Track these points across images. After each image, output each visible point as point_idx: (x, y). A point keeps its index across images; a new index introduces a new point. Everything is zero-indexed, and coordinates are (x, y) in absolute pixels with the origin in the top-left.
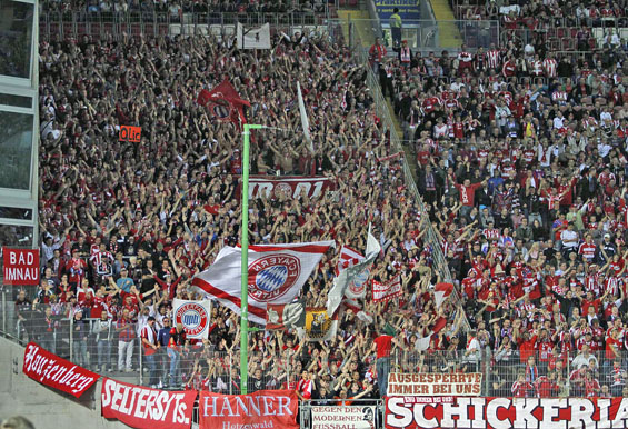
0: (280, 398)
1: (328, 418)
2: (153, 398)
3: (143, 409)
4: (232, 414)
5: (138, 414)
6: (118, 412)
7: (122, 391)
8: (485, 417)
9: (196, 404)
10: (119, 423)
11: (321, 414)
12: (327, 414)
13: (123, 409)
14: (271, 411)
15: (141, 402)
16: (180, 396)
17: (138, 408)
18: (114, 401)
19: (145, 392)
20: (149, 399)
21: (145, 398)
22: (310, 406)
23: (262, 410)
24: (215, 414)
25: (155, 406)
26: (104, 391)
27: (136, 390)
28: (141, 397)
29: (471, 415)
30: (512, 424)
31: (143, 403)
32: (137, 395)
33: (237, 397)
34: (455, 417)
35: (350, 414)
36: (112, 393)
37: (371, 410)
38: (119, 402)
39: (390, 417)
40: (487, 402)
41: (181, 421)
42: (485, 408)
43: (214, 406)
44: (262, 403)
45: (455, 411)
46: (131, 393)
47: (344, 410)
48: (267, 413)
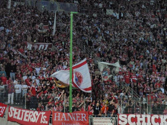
0: (82, 114)
1: (99, 122)
2: (31, 114)
3: (27, 118)
4: (65, 120)
5: (25, 120)
6: (16, 119)
7: (17, 111)
8: (151, 122)
9: (51, 116)
10: (16, 123)
11: (96, 120)
12: (98, 120)
13: (18, 118)
14: (78, 119)
15: (26, 115)
16: (43, 113)
17: (25, 118)
18: (14, 114)
20: (30, 114)
21: (28, 114)
22: (92, 117)
23: (76, 118)
24: (59, 120)
25: (33, 117)
26: (9, 111)
27: (23, 111)
28: (26, 113)
29: (146, 121)
30: (160, 124)
31: (27, 116)
32: (24, 113)
34: (141, 122)
35: (106, 120)
36: (13, 112)
37: (113, 119)
38: (16, 115)
39: (120, 122)
40: (151, 116)
41: (44, 122)
42: (151, 118)
43: (59, 117)
44: (76, 116)
45: (141, 119)
46: (21, 112)
47: (104, 119)
48: (77, 120)
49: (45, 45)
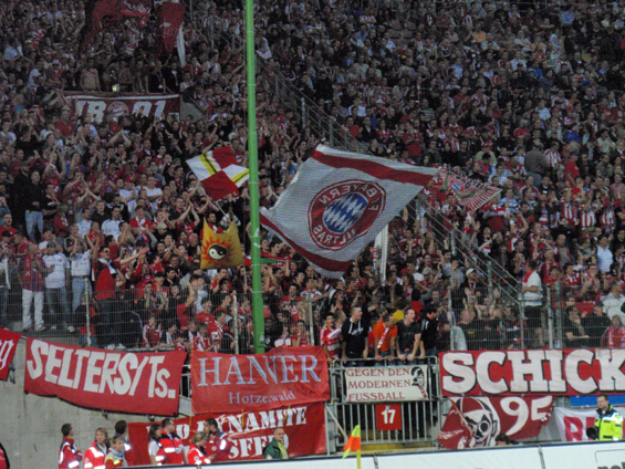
0: (304, 358)
1: (366, 384)
2: (112, 365)
3: (97, 379)
4: (241, 381)
5: (90, 387)
6: (56, 385)
7: (60, 355)
8: (564, 377)
9: (185, 370)
10: (56, 400)
11: (357, 379)
12: (365, 379)
13: (64, 381)
14: (290, 376)
15: (92, 370)
16: (157, 360)
17: (89, 378)
18: (49, 369)
19: (97, 356)
20: (106, 364)
21: (99, 364)
22: (342, 368)
23: (280, 375)
24: (218, 383)
25: (118, 375)
26: (29, 356)
27: (82, 353)
28: (92, 362)
29: (547, 375)
30: (597, 384)
31: (97, 371)
32: (85, 361)
33: (252, 358)
34: (528, 377)
35: (395, 378)
36: (44, 359)
37: (420, 372)
38: (57, 371)
39: (447, 381)
40: (565, 355)
41: (161, 395)
42: (563, 363)
43: (216, 371)
44: (279, 365)
45: (527, 369)
46: (74, 358)
47: (386, 372)
48: (286, 380)
49: (153, 101)
